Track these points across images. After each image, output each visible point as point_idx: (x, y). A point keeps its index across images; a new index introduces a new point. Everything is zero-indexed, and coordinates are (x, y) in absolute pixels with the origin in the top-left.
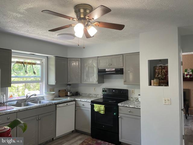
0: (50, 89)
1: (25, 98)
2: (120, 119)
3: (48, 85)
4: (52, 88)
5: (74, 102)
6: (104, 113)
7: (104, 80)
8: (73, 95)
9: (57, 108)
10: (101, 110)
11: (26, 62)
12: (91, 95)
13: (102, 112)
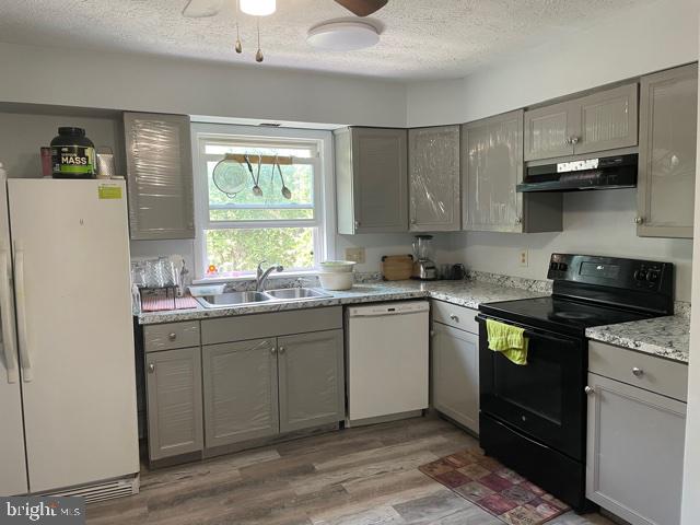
0: (348, 250)
1: (255, 276)
2: (592, 402)
3: (337, 236)
4: (354, 247)
5: (425, 305)
6: (525, 363)
7: (565, 215)
8: (442, 278)
9: (352, 322)
10: (515, 349)
11: (257, 156)
12: (508, 283)
13: (517, 358)
